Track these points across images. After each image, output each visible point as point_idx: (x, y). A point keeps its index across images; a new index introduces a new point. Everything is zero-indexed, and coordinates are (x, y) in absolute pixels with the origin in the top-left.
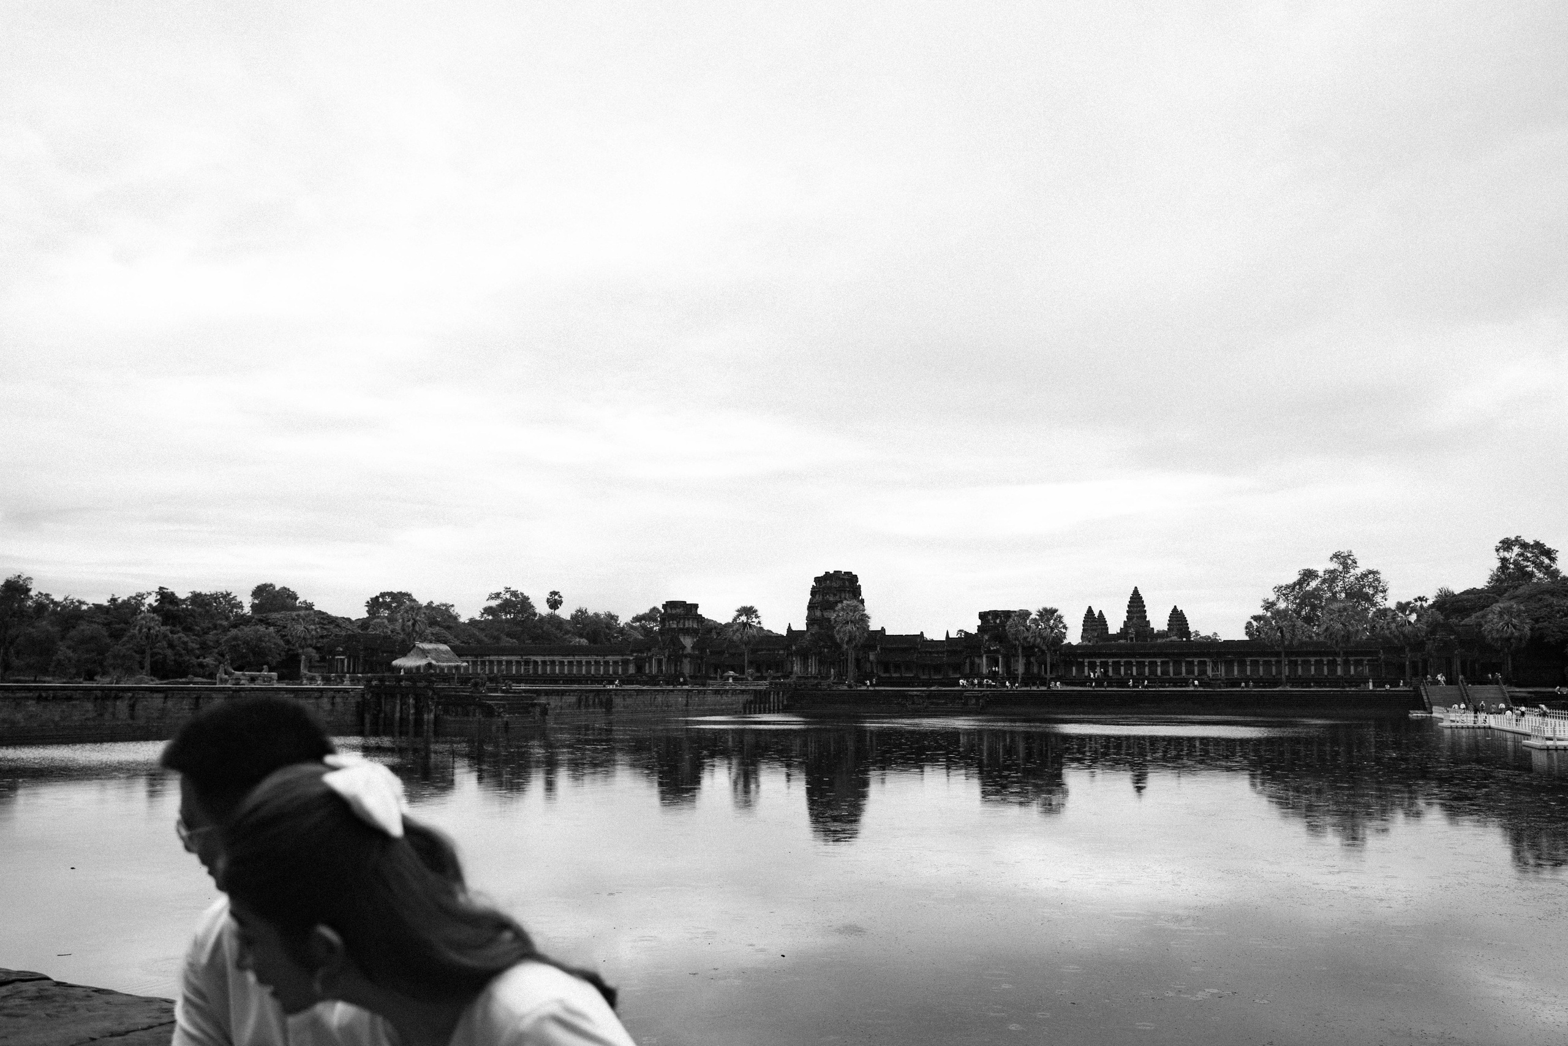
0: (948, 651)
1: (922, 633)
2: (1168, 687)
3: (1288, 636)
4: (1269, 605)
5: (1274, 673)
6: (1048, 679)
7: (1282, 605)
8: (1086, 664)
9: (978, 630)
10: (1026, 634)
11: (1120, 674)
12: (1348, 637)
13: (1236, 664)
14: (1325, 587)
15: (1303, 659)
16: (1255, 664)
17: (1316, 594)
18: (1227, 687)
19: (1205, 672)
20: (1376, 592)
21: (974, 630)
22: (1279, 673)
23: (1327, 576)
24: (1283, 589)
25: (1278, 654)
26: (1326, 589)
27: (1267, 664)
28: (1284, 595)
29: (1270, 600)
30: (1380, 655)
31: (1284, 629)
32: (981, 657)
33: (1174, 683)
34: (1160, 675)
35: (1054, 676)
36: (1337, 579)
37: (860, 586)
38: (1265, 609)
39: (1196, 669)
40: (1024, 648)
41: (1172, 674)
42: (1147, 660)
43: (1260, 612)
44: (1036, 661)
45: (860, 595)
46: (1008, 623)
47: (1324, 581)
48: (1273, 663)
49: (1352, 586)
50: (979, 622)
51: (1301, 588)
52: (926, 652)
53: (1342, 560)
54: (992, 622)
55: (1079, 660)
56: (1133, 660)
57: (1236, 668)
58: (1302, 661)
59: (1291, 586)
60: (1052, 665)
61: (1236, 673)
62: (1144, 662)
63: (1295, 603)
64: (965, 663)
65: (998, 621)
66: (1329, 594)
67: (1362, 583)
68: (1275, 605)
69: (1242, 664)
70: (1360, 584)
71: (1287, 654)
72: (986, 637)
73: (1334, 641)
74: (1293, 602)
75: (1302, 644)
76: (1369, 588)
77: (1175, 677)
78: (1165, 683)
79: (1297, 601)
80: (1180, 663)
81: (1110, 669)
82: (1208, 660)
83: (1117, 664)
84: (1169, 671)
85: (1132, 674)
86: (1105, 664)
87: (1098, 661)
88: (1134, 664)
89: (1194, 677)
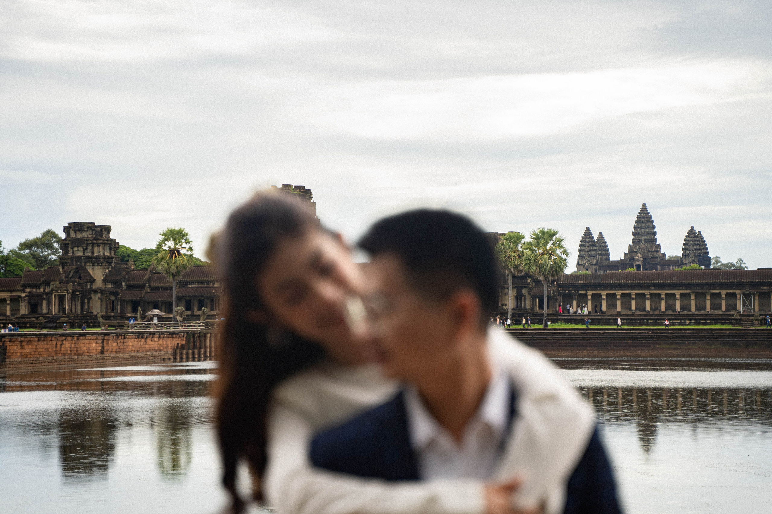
2: (689, 325)
6: (545, 315)
8: (589, 297)
10: (517, 262)
11: (631, 309)
18: (761, 325)
19: (734, 307)
33: (696, 320)
35: (550, 313)
39: (723, 303)
40: (514, 277)
41: (693, 309)
42: (663, 293)
44: (529, 294)
55: (581, 292)
56: (646, 292)
60: (549, 298)
62: (659, 295)
77: (697, 313)
78: (685, 319)
80: (704, 295)
81: (619, 303)
82: (737, 292)
83: (626, 297)
84: (690, 306)
85: (644, 310)
86: (611, 298)
87: (604, 293)
88: (648, 297)
89: (721, 313)
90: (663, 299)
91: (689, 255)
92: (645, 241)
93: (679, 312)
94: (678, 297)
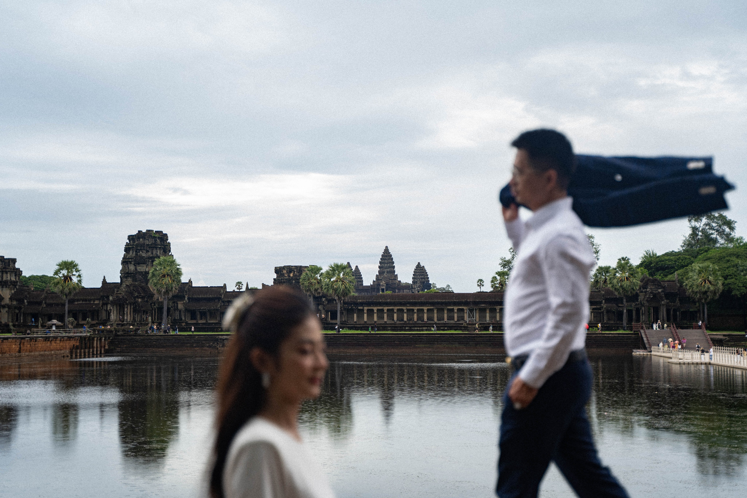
1: (225, 285)
8: (365, 311)
10: (317, 287)
11: (393, 320)
13: (487, 311)
19: (463, 318)
34: (426, 320)
39: (456, 315)
41: (436, 320)
42: (416, 308)
46: (302, 277)
50: (276, 276)
52: (228, 302)
54: (287, 275)
55: (359, 308)
56: (404, 308)
57: (487, 314)
61: (488, 318)
65: (292, 275)
69: (493, 312)
77: (438, 322)
80: (443, 310)
81: (385, 315)
82: (465, 308)
83: (390, 311)
84: (433, 317)
85: (403, 320)
86: (381, 311)
87: (375, 309)
88: (405, 311)
89: (454, 322)
90: (415, 313)
91: (417, 282)
92: (387, 272)
93: (426, 322)
94: (425, 311)
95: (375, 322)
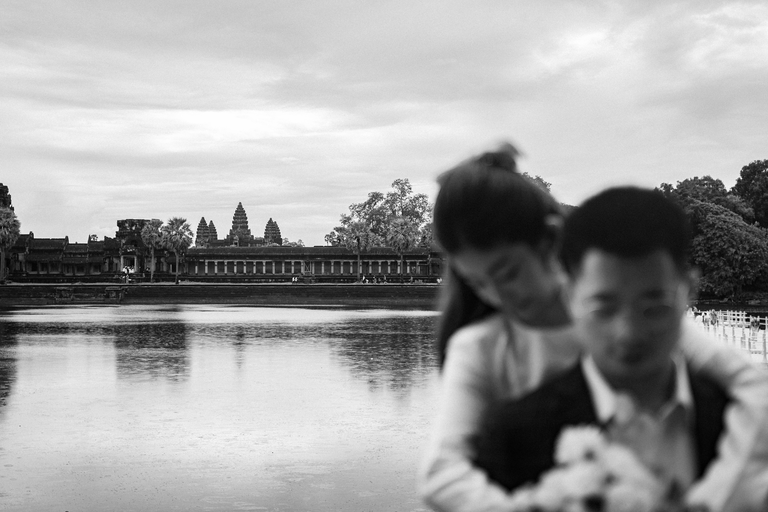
0: (90, 253)
1: (67, 237)
2: (271, 282)
3: (363, 243)
4: (346, 220)
5: (351, 272)
6: (177, 275)
7: (356, 220)
8: (206, 264)
9: (116, 236)
10: (158, 239)
11: (233, 272)
12: (407, 244)
13: (323, 265)
14: (387, 206)
15: (373, 261)
16: (337, 264)
17: (380, 212)
18: (316, 282)
19: (300, 271)
20: (424, 211)
21: (113, 236)
22: (355, 271)
23: (389, 198)
24: (356, 207)
25: (355, 257)
26: (388, 208)
27: (347, 264)
28: (357, 212)
29: (347, 216)
30: (428, 259)
31: (360, 238)
32: (119, 258)
33: (275, 279)
34: (265, 273)
35: (180, 274)
36: (396, 200)
37: (10, 196)
38: (343, 222)
39: (293, 268)
40: (155, 250)
41: (274, 272)
42: (255, 261)
43: (340, 225)
44: (165, 261)
45: (10, 203)
46: (143, 230)
47: (387, 202)
48: (351, 264)
49: (407, 206)
50: (117, 229)
51: (370, 207)
52: (70, 254)
53: (400, 186)
54: (129, 228)
55: (200, 260)
56: (244, 261)
57: (323, 268)
58: (373, 263)
59: (362, 205)
60: (180, 264)
61: (323, 271)
62: (252, 263)
63: (366, 218)
64: (105, 262)
65: (134, 228)
66: (390, 212)
67: (414, 204)
68: (350, 219)
69: (328, 264)
70: (413, 205)
71: (362, 257)
72: (123, 241)
73: (397, 248)
74: (364, 217)
75: (373, 250)
76: (419, 208)
77: (276, 274)
78: (268, 279)
79: (367, 217)
80: (280, 263)
81: (226, 268)
82: (302, 261)
83: (231, 265)
84: (272, 270)
85: (242, 272)
86: (221, 264)
87: (216, 261)
88: (245, 264)
89: (291, 275)
90: (254, 265)
91: (268, 237)
92: (241, 227)
93: (264, 274)
94: (264, 264)
95: (216, 274)
